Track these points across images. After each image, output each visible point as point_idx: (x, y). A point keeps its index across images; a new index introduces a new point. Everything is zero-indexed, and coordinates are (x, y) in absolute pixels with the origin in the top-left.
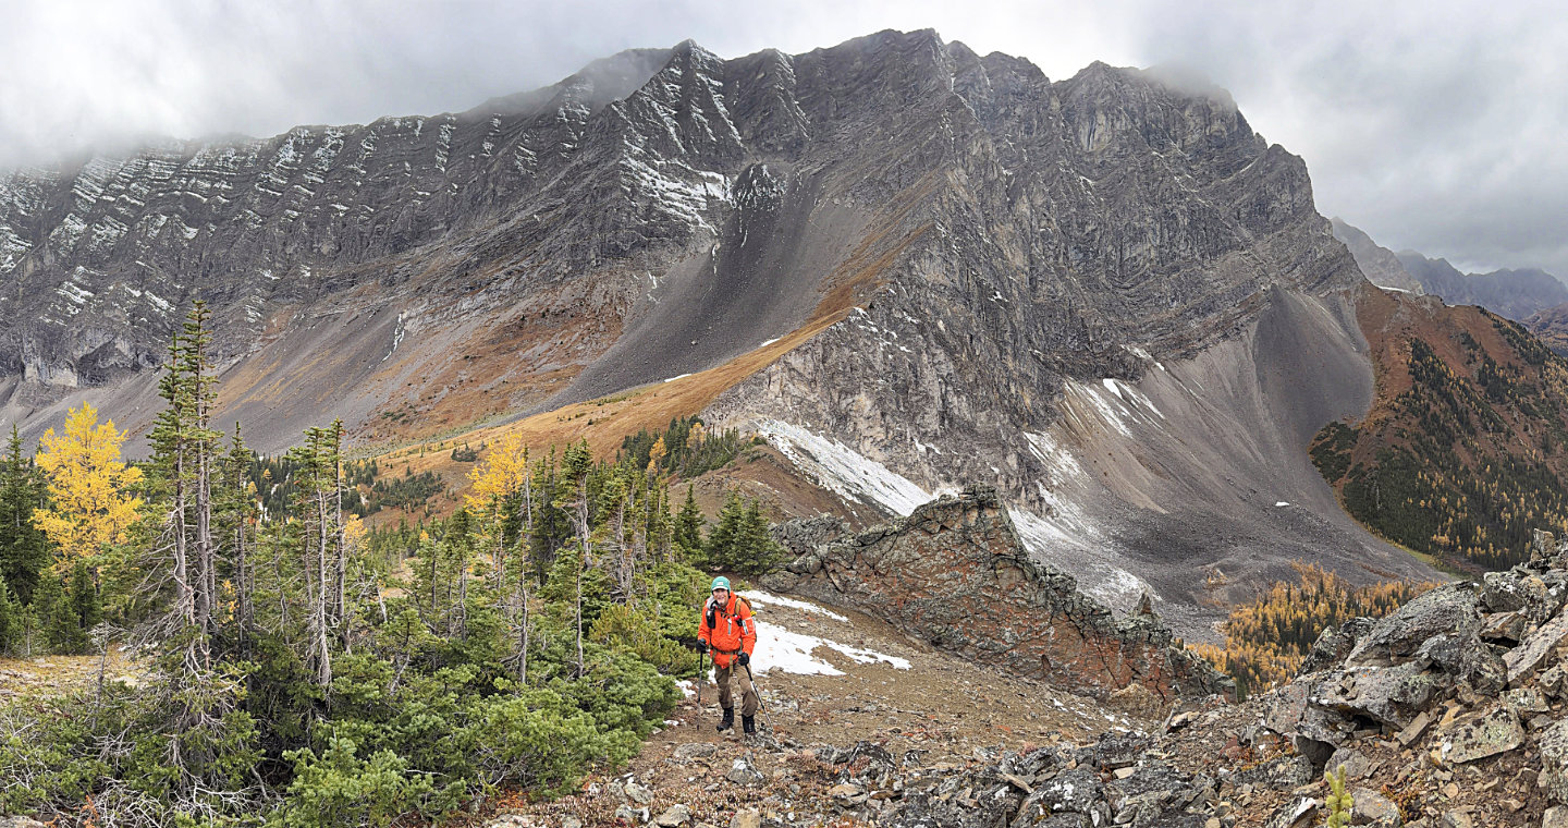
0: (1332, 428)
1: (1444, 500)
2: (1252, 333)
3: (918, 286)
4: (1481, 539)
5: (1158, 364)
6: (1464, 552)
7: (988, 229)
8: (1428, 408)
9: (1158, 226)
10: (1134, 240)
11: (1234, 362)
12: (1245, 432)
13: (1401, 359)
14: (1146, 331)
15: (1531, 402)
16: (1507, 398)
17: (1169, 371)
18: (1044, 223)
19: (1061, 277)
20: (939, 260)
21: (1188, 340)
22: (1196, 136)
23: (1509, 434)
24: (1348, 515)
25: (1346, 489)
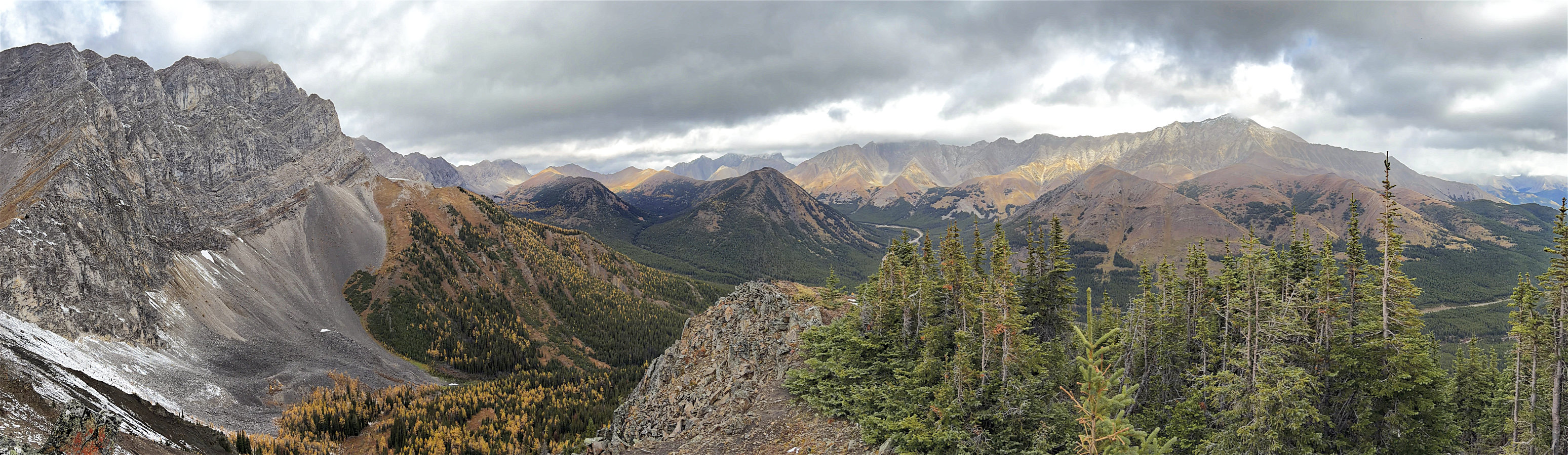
0: (359, 275)
1: (436, 323)
2: (303, 215)
3: (62, 201)
4: (460, 351)
5: (240, 239)
6: (449, 360)
7: (114, 162)
8: (424, 258)
9: (234, 151)
10: (218, 161)
11: (291, 234)
12: (299, 281)
13: (404, 225)
14: (230, 218)
15: (495, 250)
16: (479, 248)
17: (247, 242)
18: (154, 155)
19: (168, 188)
20: (77, 184)
21: (259, 222)
22: (259, 95)
23: (479, 274)
24: (370, 336)
25: (370, 318)
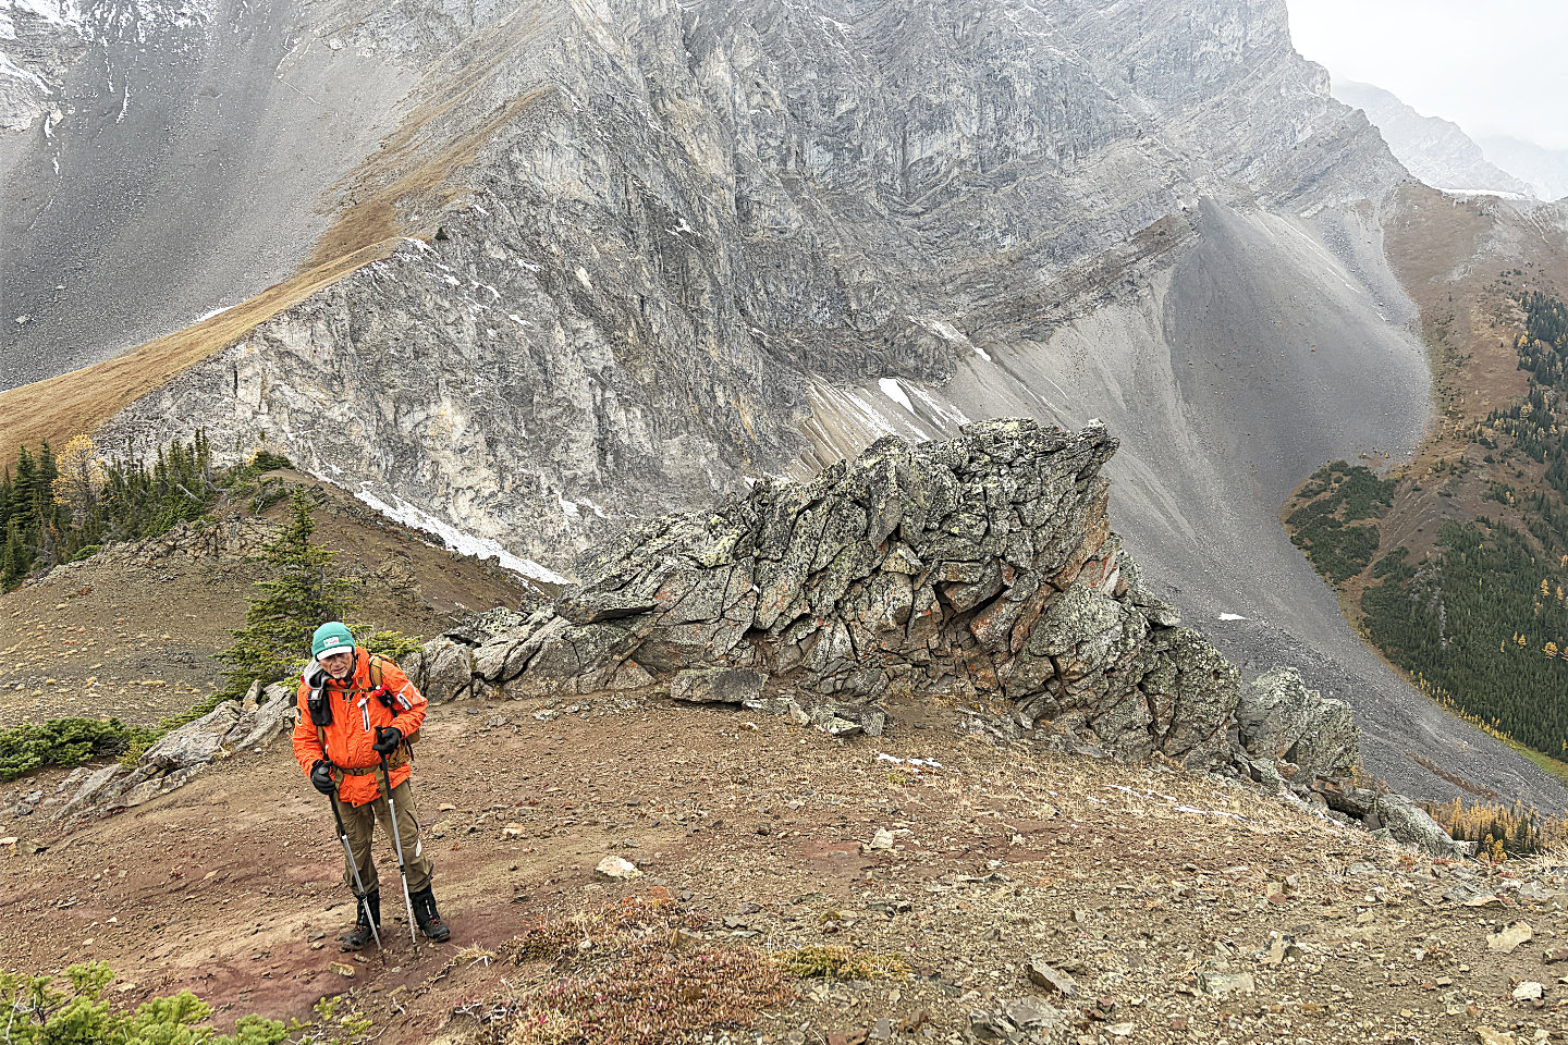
0: (1335, 475)
2: (1162, 291)
5: (980, 351)
7: (654, 106)
9: (974, 100)
10: (928, 127)
11: (1126, 345)
12: (1152, 476)
14: (957, 291)
17: (1000, 363)
18: (756, 99)
21: (1035, 306)
24: (1371, 651)
25: (1367, 599)
